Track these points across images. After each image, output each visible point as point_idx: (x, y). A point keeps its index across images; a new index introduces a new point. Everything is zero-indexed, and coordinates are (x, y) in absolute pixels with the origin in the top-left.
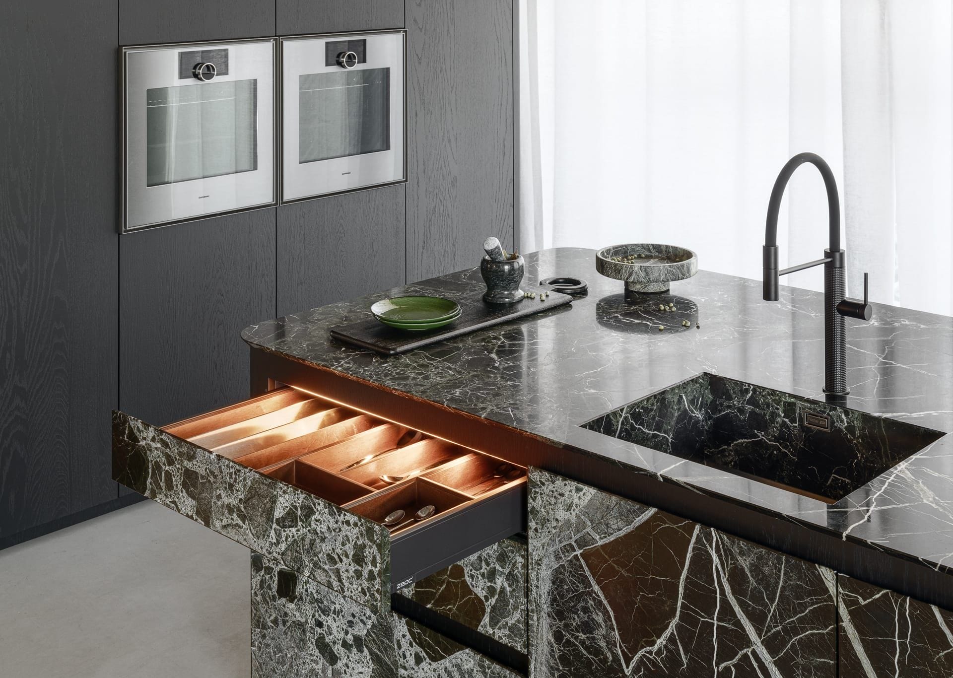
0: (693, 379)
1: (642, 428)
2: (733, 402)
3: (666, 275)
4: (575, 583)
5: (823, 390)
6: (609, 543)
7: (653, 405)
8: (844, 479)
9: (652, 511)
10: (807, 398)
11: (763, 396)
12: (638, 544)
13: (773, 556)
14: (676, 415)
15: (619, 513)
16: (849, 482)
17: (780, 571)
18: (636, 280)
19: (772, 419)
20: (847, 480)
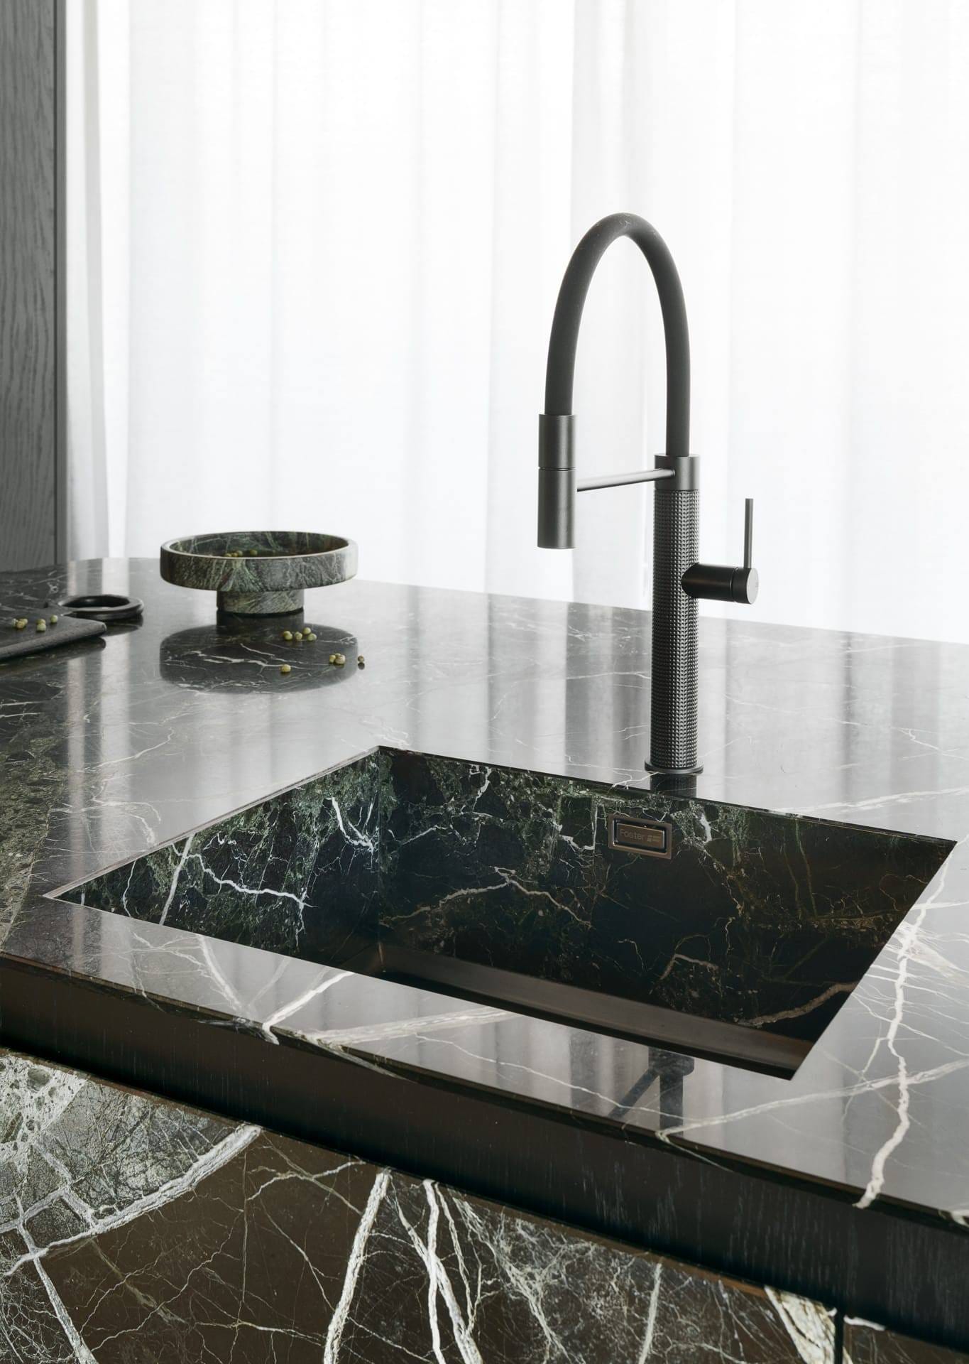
0: (357, 762)
1: (234, 885)
2: (446, 807)
3: (297, 575)
4: (25, 1342)
5: (646, 765)
6: (120, 1229)
7: (261, 826)
8: (701, 963)
9: (246, 1134)
10: (618, 786)
11: (514, 788)
12: (203, 1230)
13: (622, 1263)
14: (317, 845)
15: (151, 1142)
16: (715, 968)
17: (643, 1310)
18: (237, 588)
19: (534, 838)
20: (709, 965)
